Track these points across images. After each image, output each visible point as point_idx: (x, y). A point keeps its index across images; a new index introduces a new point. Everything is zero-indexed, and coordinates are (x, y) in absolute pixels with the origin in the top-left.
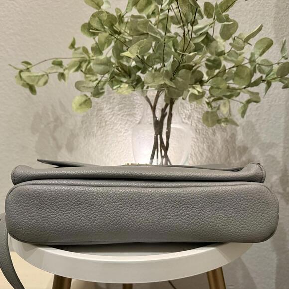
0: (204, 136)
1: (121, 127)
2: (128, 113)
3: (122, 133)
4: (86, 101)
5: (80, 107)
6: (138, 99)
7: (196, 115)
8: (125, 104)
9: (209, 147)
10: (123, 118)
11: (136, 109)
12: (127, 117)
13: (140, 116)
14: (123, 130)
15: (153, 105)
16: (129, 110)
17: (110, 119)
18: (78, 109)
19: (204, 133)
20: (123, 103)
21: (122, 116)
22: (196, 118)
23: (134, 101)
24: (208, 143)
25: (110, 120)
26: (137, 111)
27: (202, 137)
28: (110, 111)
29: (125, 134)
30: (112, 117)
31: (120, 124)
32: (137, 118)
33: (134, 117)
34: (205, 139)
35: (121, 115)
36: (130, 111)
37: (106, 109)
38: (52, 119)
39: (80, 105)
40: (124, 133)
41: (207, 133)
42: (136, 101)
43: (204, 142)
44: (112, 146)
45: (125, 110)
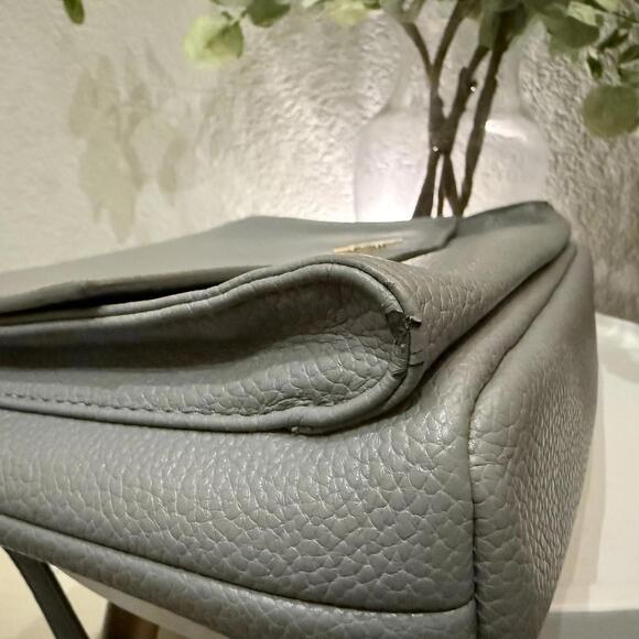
0: (568, 174)
1: (318, 138)
2: (343, 93)
3: (319, 155)
4: (225, 32)
5: (208, 52)
6: (374, 52)
7: (552, 108)
8: (335, 64)
9: (580, 208)
10: (325, 108)
11: (368, 83)
12: (340, 107)
13: (377, 103)
14: (322, 147)
15: (432, 56)
16: (346, 85)
17: (288, 110)
18: (201, 57)
19: (572, 166)
20: (327, 64)
21: (324, 102)
22: (551, 117)
23: (361, 58)
24: (578, 195)
25: (288, 116)
26: (370, 88)
27: (561, 177)
28: (288, 85)
29: (328, 159)
30: (293, 106)
31: (317, 127)
32: (365, 110)
33: (361, 107)
34: (571, 185)
35: (320, 100)
36: (349, 88)
37: (277, 80)
38: (124, 95)
39: (210, 44)
40: (326, 154)
41: (581, 165)
42: (369, 58)
43: (567, 194)
44: (288, 191)
45: (334, 84)
